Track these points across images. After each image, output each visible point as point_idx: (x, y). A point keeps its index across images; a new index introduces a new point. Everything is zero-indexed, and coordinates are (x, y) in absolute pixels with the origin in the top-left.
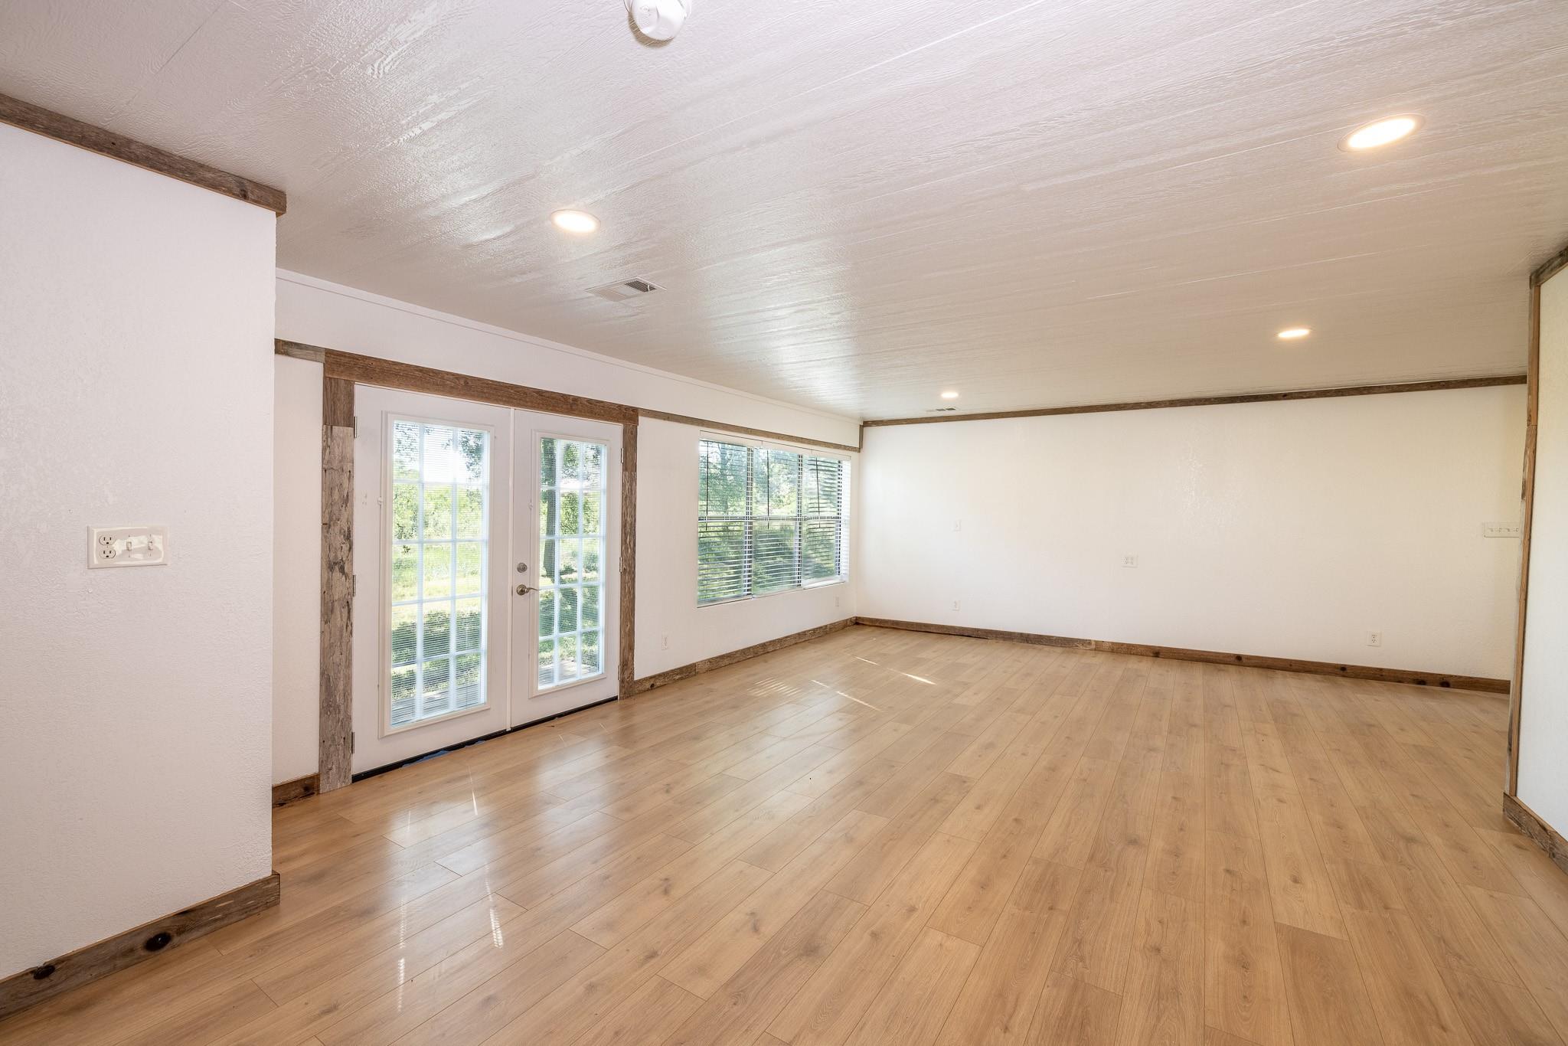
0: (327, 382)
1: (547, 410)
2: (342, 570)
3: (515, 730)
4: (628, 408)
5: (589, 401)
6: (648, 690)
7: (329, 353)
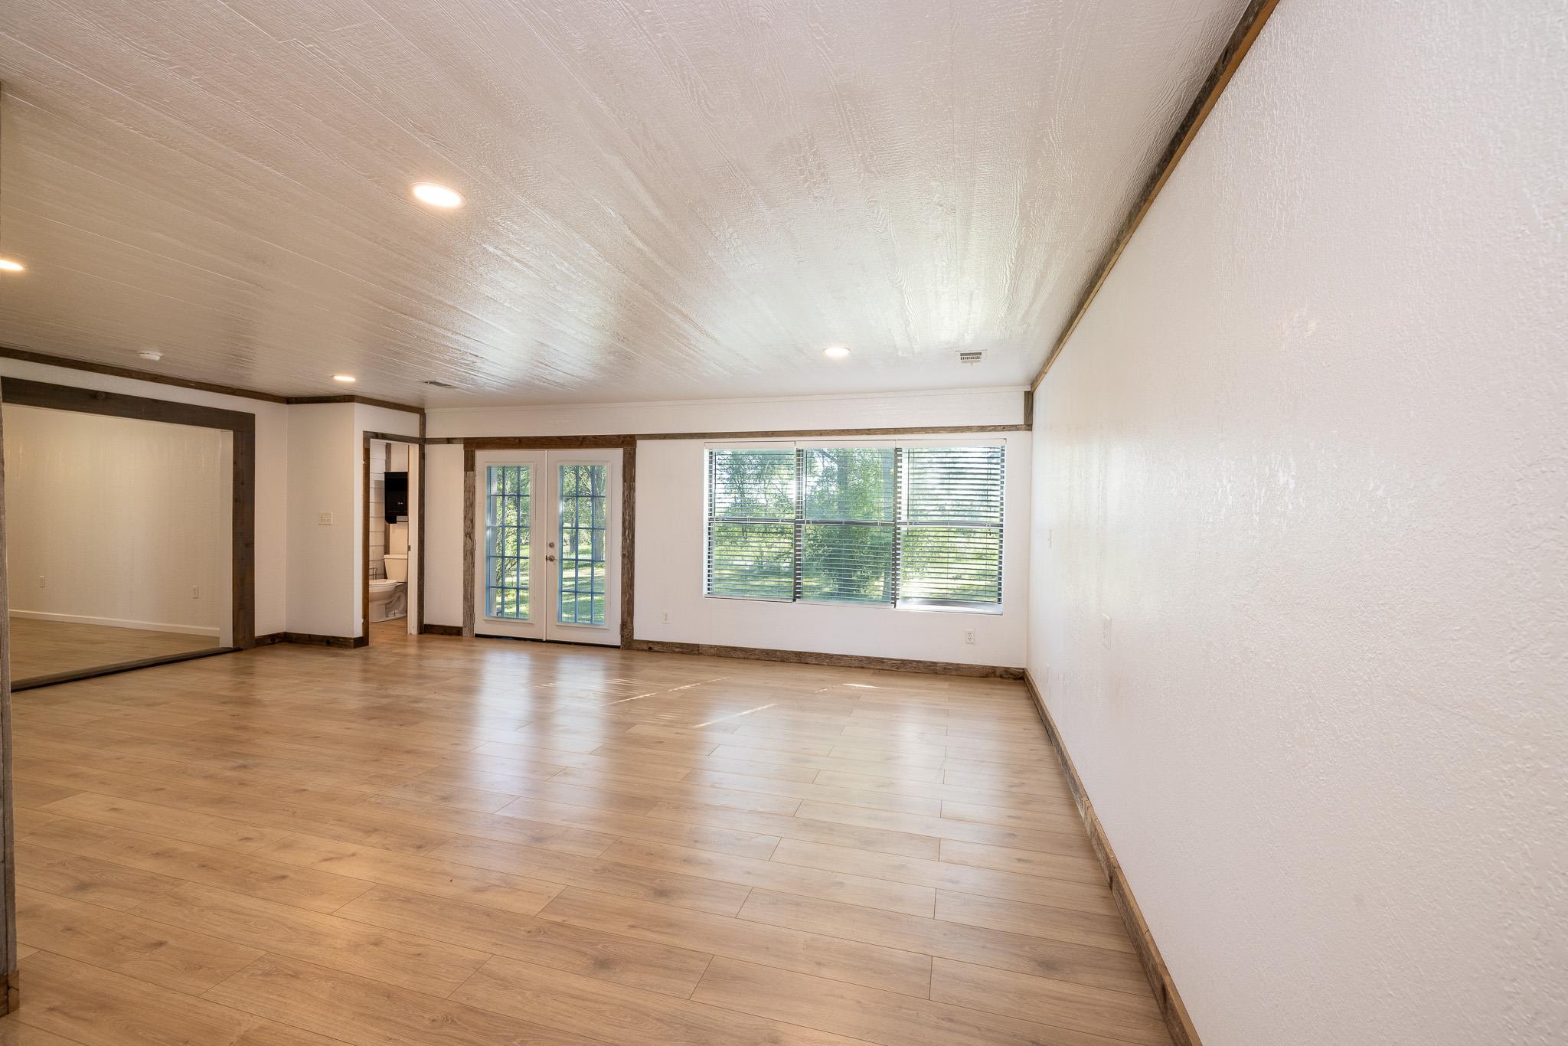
0: (466, 452)
1: (565, 448)
2: (470, 537)
3: (548, 642)
4: (625, 436)
5: (594, 437)
6: (646, 650)
7: (465, 439)
